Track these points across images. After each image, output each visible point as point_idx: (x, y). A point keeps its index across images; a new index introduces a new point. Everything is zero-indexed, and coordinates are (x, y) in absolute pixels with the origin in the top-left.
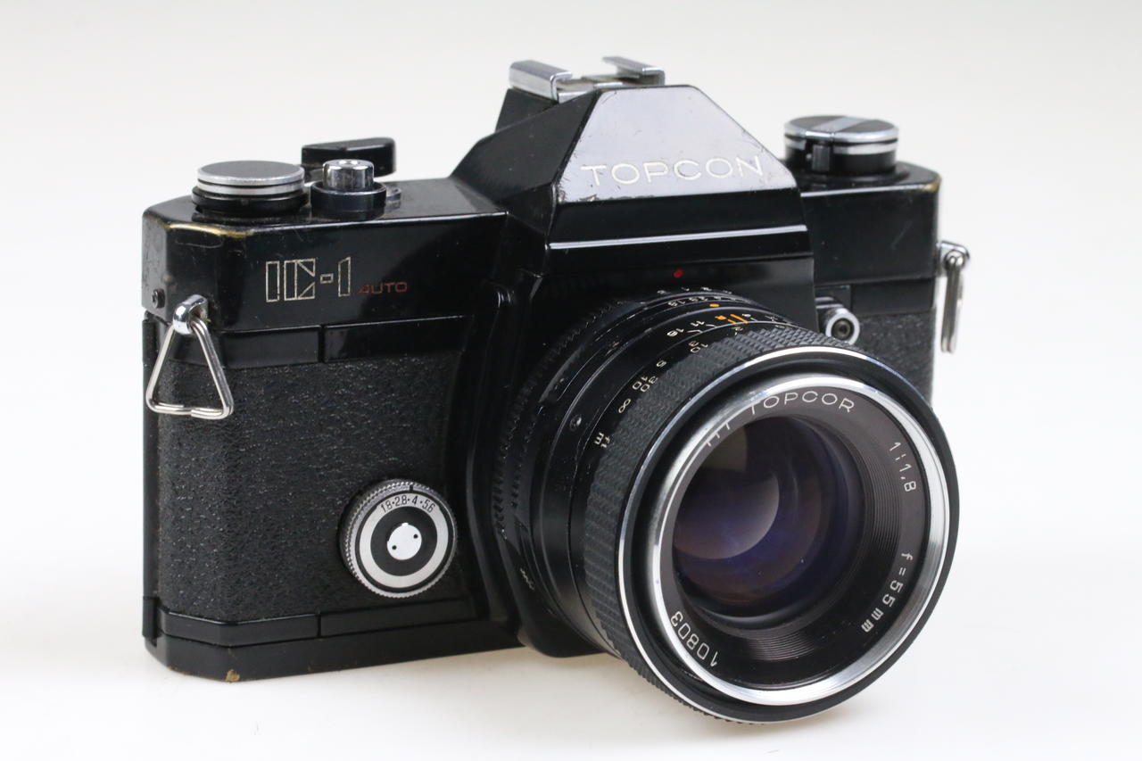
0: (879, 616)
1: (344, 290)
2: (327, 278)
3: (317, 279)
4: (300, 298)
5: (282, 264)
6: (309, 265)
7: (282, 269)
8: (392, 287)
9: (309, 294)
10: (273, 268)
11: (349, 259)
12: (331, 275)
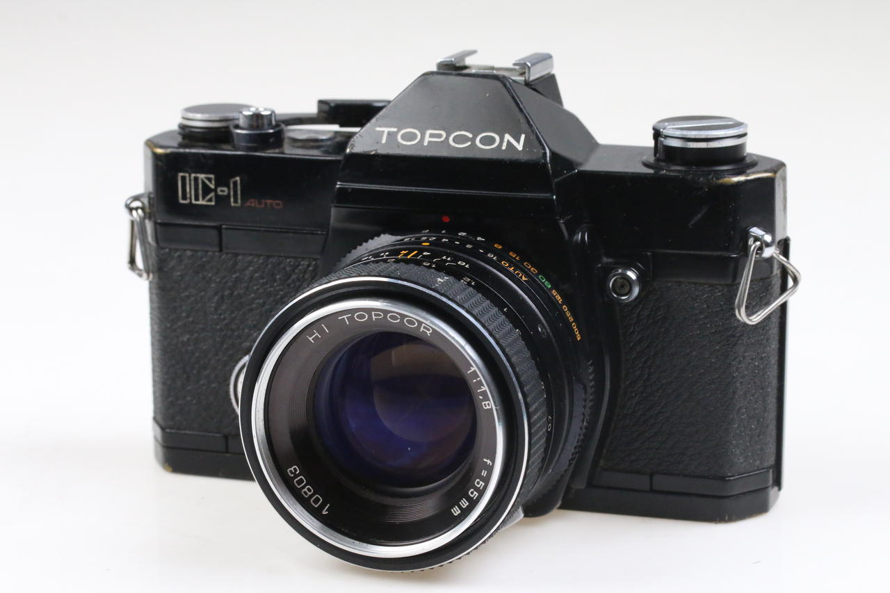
0: (466, 505)
1: (236, 201)
2: (222, 191)
3: (215, 190)
4: (204, 203)
5: (190, 176)
6: (209, 180)
7: (190, 180)
8: (271, 204)
9: (210, 200)
10: (183, 178)
11: (238, 179)
12: (226, 189)
